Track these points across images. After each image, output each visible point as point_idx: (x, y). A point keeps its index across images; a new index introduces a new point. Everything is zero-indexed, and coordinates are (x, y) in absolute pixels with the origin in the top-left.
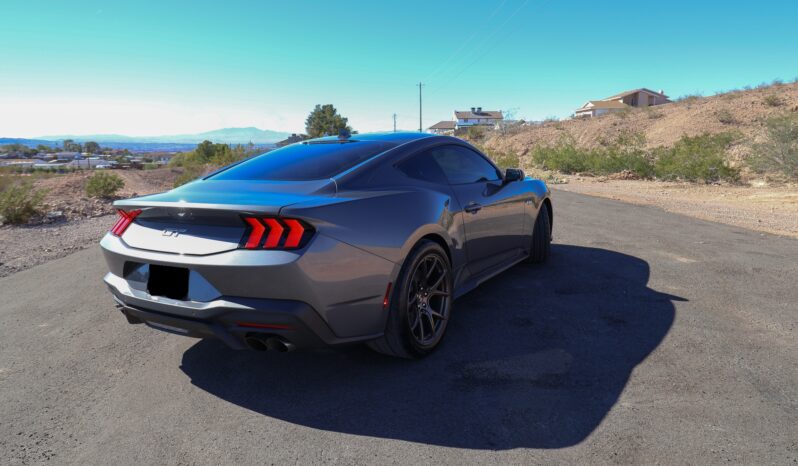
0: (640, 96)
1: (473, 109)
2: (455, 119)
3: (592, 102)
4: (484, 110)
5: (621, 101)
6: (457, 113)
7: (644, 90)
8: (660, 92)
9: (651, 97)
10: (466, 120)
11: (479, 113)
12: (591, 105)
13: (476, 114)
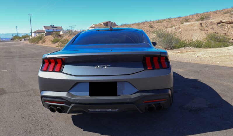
0: (108, 23)
1: (51, 25)
2: (44, 29)
3: (94, 25)
4: (55, 26)
5: (103, 25)
6: (44, 27)
7: (110, 21)
8: (114, 22)
9: (112, 24)
10: (48, 29)
11: (53, 27)
12: (93, 26)
13: (52, 27)
